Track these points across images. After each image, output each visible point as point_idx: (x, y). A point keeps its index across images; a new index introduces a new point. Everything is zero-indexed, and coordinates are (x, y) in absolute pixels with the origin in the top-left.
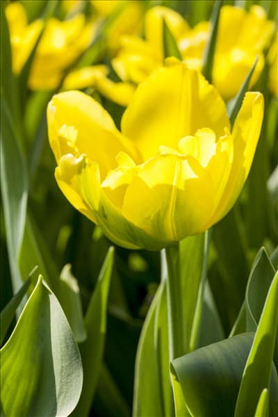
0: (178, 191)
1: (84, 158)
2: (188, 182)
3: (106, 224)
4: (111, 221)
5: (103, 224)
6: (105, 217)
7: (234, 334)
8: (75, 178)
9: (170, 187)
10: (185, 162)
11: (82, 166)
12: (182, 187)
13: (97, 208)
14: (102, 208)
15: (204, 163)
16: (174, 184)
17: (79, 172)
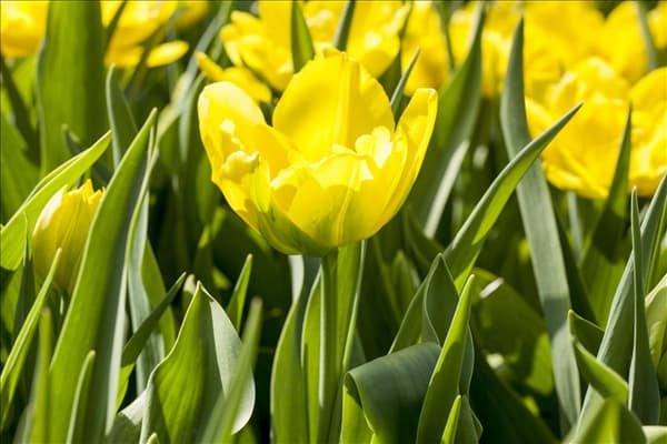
0: (353, 192)
1: (258, 156)
2: (364, 184)
3: (272, 227)
4: (278, 224)
5: (268, 227)
6: (273, 219)
7: (394, 351)
8: (247, 177)
9: (346, 189)
10: (364, 162)
11: (256, 164)
12: (357, 189)
13: (266, 209)
14: (272, 210)
15: (380, 163)
16: (350, 185)
17: (253, 171)
